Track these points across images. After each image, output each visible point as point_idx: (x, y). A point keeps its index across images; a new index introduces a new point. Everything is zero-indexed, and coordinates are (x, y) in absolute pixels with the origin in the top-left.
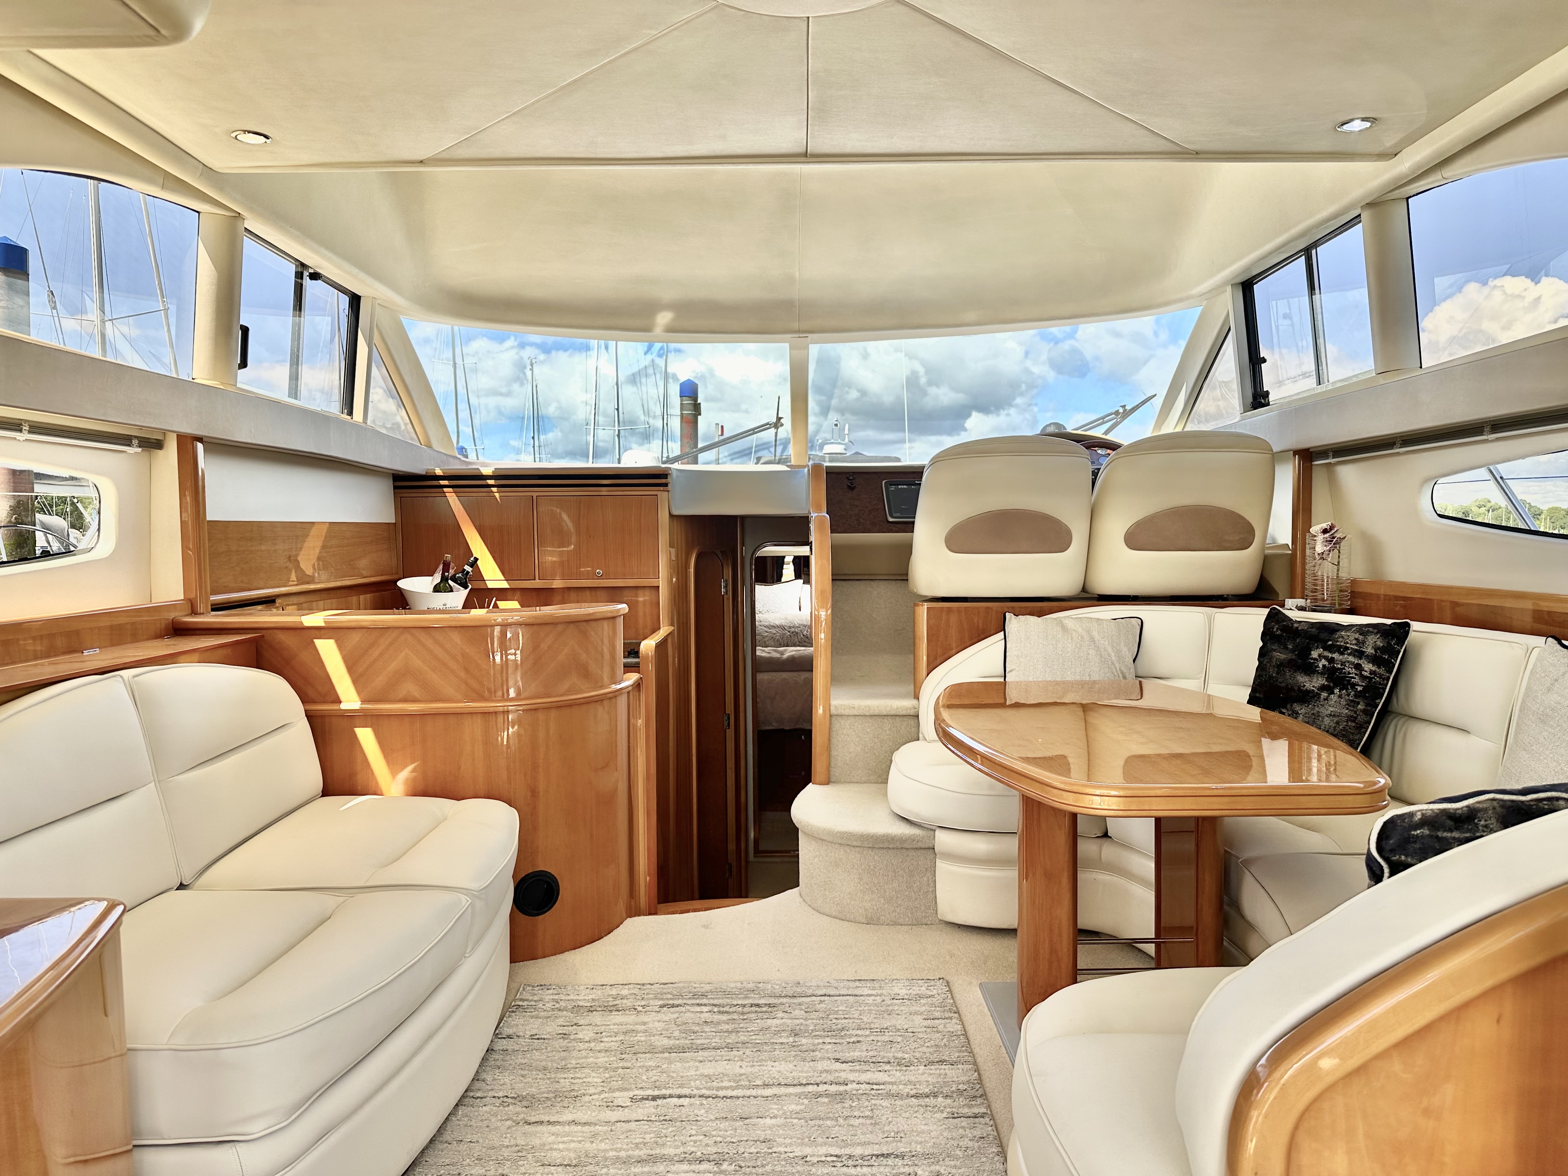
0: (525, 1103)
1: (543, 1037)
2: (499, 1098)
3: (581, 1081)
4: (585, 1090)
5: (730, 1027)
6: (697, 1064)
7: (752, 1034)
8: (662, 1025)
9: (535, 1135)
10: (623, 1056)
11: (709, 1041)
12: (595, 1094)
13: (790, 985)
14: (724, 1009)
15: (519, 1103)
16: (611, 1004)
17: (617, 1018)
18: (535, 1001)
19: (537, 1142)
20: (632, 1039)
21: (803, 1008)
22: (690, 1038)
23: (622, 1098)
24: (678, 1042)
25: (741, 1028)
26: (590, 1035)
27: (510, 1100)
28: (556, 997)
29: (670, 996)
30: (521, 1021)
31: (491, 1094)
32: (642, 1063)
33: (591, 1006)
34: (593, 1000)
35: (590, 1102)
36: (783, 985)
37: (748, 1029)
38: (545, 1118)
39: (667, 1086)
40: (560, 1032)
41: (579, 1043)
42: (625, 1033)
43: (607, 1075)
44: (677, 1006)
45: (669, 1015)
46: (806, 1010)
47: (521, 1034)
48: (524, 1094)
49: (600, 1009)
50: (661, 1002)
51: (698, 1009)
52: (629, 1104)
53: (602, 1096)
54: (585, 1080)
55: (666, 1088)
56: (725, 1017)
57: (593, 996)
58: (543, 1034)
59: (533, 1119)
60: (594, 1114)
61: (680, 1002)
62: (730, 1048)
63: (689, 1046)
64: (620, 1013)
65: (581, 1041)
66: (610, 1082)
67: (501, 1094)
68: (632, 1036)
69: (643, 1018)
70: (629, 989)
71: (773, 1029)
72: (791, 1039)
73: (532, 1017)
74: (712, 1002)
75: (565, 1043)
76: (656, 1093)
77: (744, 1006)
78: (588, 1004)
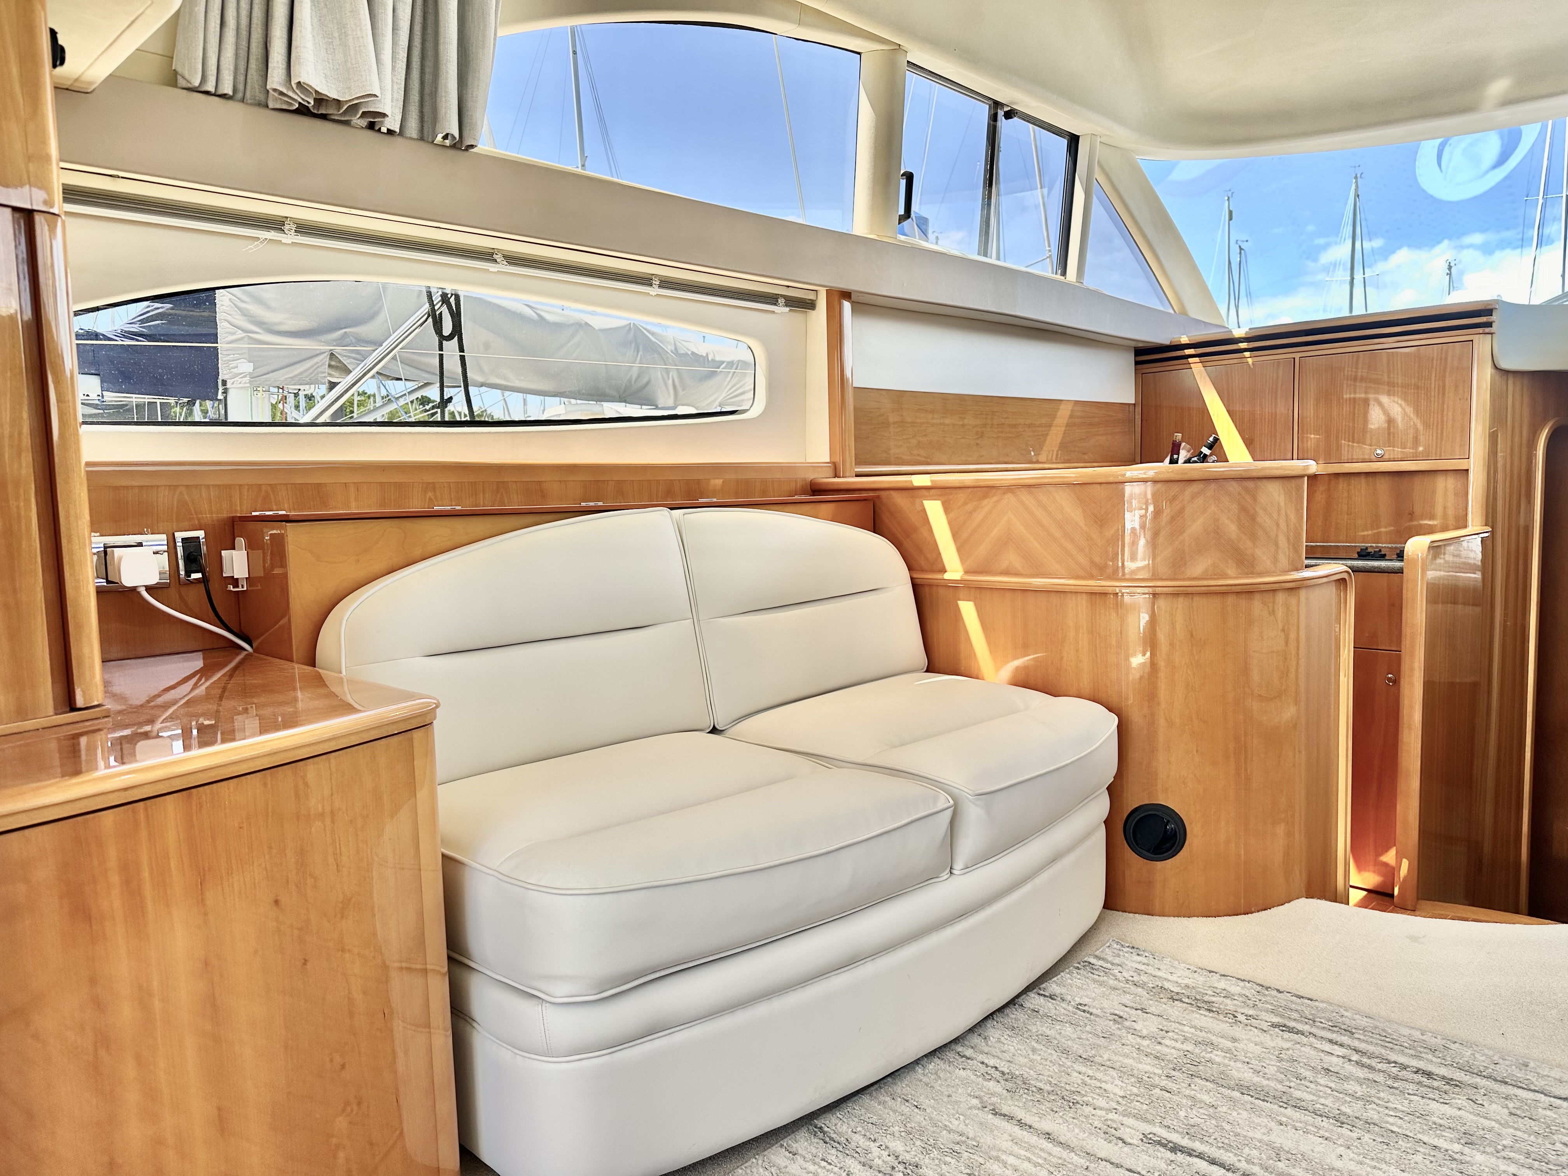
0: (1009, 1085)
1: (1091, 1010)
2: (987, 1066)
3: (1098, 1084)
4: (1093, 1099)
5: (1360, 1090)
6: (1273, 1125)
7: (1391, 1113)
8: (1258, 1050)
9: (992, 1131)
10: (1173, 1073)
11: (1315, 1098)
12: (1101, 1109)
13: (1507, 1063)
14: (1368, 1061)
15: (1003, 1082)
16: (1206, 998)
17: (1203, 1019)
18: (1113, 964)
19: (987, 1140)
20: (1203, 1054)
21: (1511, 1105)
22: (1287, 1083)
23: (1132, 1130)
24: (1265, 1082)
25: (1379, 1098)
26: (1152, 1029)
27: (997, 1075)
28: (1143, 967)
29: (1295, 1015)
30: (1079, 983)
31: (981, 1057)
32: (1193, 1093)
33: (1178, 993)
34: (1187, 986)
35: (1086, 1117)
36: (1496, 1058)
37: (1390, 1105)
38: (1020, 1114)
39: (1206, 1139)
40: (1117, 1012)
41: (1129, 1035)
42: (1197, 1043)
43: (1135, 1090)
44: (1298, 1032)
45: (1278, 1041)
46: (1514, 1111)
47: (1069, 998)
48: (1017, 1073)
49: (1187, 1000)
50: (1276, 1020)
51: (1327, 1047)
52: (1135, 1142)
53: (1111, 1116)
54: (1103, 1085)
55: (1202, 1140)
56: (1361, 1073)
57: (1190, 982)
58: (1094, 1007)
59: (1005, 1110)
60: (1081, 1135)
61: (1306, 1028)
62: (1340, 1120)
63: (1278, 1094)
64: (1211, 1015)
65: (1135, 1033)
66: (1132, 1101)
67: (991, 1062)
68: (1205, 1050)
69: (1238, 1031)
70: (1243, 988)
71: (1435, 1119)
72: (1457, 1147)
73: (1095, 981)
74: (1356, 1044)
75: (1114, 1027)
76: (1185, 1142)
77: (1404, 1067)
78: (1176, 989)
